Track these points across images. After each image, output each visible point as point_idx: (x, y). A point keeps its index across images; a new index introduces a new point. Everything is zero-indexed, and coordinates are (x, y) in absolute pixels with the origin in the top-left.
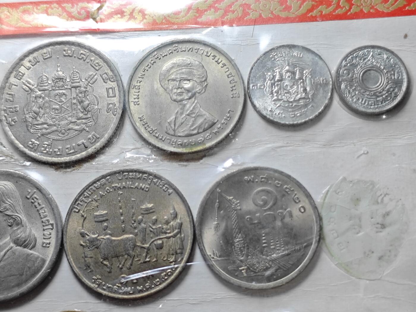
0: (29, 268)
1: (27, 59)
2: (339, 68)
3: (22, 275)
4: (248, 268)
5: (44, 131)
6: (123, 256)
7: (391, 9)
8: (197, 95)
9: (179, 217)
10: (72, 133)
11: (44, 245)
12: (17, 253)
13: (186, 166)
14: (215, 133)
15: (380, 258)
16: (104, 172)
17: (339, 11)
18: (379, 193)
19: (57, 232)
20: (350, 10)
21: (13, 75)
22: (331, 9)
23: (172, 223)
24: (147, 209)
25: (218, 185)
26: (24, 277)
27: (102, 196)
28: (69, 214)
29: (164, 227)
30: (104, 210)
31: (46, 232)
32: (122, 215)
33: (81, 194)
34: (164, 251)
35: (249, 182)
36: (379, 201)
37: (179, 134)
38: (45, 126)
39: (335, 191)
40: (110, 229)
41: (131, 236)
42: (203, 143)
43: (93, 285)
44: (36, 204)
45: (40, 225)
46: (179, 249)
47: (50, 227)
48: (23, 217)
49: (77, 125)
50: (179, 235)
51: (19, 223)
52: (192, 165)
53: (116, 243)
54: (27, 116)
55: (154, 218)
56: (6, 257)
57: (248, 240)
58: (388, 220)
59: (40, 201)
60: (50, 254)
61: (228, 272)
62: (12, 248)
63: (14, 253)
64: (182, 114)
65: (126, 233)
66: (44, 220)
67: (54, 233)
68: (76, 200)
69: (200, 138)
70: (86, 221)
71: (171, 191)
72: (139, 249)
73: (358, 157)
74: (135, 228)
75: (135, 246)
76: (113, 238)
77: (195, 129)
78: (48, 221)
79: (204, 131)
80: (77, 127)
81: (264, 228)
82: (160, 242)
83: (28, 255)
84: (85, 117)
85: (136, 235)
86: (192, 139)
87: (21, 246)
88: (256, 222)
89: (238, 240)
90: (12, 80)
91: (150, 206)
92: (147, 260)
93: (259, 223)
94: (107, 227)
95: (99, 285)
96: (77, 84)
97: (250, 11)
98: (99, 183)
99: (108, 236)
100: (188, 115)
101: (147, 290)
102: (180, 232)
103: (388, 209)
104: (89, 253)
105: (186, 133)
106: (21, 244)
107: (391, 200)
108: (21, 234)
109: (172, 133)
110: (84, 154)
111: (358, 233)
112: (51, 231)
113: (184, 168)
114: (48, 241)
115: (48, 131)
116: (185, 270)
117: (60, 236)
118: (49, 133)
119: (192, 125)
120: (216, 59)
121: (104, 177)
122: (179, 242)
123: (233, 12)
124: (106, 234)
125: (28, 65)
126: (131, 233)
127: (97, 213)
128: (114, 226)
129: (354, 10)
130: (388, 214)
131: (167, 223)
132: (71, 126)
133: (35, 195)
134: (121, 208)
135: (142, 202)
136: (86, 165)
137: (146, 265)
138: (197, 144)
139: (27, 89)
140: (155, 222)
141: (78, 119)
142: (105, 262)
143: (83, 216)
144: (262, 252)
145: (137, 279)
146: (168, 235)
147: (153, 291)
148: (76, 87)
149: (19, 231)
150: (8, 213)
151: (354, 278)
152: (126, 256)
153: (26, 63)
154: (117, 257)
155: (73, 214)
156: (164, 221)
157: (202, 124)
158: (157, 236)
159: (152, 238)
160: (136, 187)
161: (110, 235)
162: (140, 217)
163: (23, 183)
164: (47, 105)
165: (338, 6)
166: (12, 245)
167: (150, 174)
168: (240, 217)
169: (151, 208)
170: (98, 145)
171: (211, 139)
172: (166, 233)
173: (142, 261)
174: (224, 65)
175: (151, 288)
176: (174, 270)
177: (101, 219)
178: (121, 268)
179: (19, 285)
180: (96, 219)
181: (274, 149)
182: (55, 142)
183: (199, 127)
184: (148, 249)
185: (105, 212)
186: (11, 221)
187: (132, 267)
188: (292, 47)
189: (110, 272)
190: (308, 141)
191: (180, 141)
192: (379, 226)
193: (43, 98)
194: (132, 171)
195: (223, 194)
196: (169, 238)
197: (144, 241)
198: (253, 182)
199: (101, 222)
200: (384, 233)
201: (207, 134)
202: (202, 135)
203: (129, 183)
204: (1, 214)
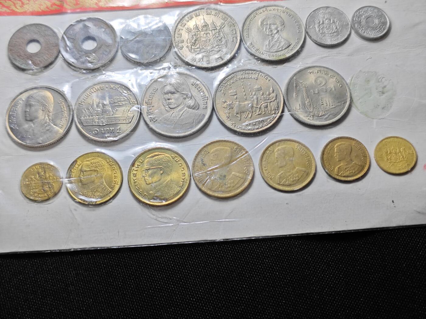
0: (197, 119)
1: (186, 17)
2: (353, 17)
3: (193, 123)
6: (246, 112)
8: (280, 31)
11: (204, 108)
12: (189, 113)
13: (276, 67)
14: (291, 50)
15: (383, 108)
18: (379, 77)
19: (210, 101)
21: (180, 24)
23: (271, 95)
25: (295, 75)
27: (232, 83)
28: (216, 92)
30: (234, 89)
31: (204, 101)
32: (244, 91)
33: (221, 82)
35: (310, 73)
36: (380, 81)
37: (271, 51)
38: (199, 49)
39: (356, 77)
40: (239, 99)
41: (250, 102)
42: (284, 55)
43: (231, 127)
44: (197, 88)
45: (200, 97)
46: (277, 107)
47: (206, 98)
48: (190, 94)
49: (216, 48)
50: (276, 101)
51: (189, 98)
52: (280, 67)
53: (242, 105)
54: (189, 45)
56: (183, 114)
57: (313, 102)
58: (386, 89)
59: (199, 86)
64: (272, 41)
65: (247, 101)
66: (202, 95)
67: (208, 101)
68: (219, 85)
69: (283, 53)
70: (225, 95)
71: (269, 78)
73: (367, 60)
74: (252, 98)
75: (252, 107)
76: (240, 103)
77: (280, 48)
79: (285, 49)
80: (216, 50)
81: (321, 95)
83: (195, 113)
84: (220, 44)
85: (252, 101)
87: (191, 108)
88: (317, 92)
89: (307, 102)
90: (179, 27)
95: (235, 126)
96: (215, 28)
98: (230, 77)
99: (237, 103)
100: (276, 42)
102: (276, 99)
103: (385, 84)
104: (228, 111)
105: (275, 50)
107: (386, 80)
109: (268, 50)
110: (221, 62)
111: (370, 97)
114: (205, 105)
116: (281, 117)
117: (212, 103)
118: (202, 53)
119: (278, 46)
120: (288, 14)
121: (233, 73)
122: (276, 103)
124: (236, 101)
125: (187, 19)
128: (240, 97)
130: (385, 87)
131: (269, 95)
132: (212, 49)
133: (196, 83)
138: (281, 55)
141: (217, 45)
142: (238, 115)
143: (223, 93)
145: (255, 122)
147: (264, 128)
148: (214, 30)
150: (183, 92)
151: (370, 119)
152: (248, 112)
154: (243, 112)
155: (218, 92)
156: (267, 94)
157: (283, 45)
159: (261, 102)
160: (251, 78)
162: (254, 93)
163: (190, 77)
166: (186, 108)
167: (258, 71)
168: (308, 91)
170: (229, 58)
171: (289, 53)
172: (269, 100)
173: (257, 114)
175: (262, 127)
176: (274, 118)
178: (246, 118)
181: (322, 58)
183: (282, 47)
187: (252, 117)
188: (327, 7)
189: (240, 120)
190: (340, 53)
192: (381, 93)
193: (197, 36)
194: (248, 70)
195: (298, 80)
197: (257, 104)
198: (313, 73)
199: (233, 95)
200: (384, 96)
201: (287, 50)
202: (283, 51)
203: (246, 76)
204: (179, 93)
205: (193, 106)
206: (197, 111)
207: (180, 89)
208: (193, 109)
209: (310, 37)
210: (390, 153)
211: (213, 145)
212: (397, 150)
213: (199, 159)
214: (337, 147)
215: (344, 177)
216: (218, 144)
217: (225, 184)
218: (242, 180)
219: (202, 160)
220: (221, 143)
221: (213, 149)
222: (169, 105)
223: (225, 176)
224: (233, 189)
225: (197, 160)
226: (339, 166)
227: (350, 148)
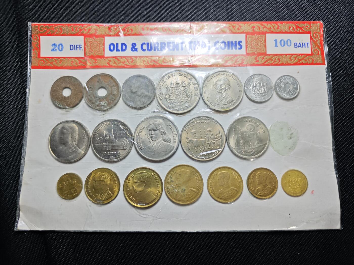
0: (169, 149)
1: (166, 76)
2: (276, 82)
3: (166, 152)
4: (245, 151)
5: (173, 102)
6: (201, 146)
7: (293, 63)
8: (227, 90)
9: (221, 133)
10: (183, 103)
12: (164, 144)
14: (233, 104)
15: (290, 149)
16: (195, 117)
17: (275, 63)
18: (289, 127)
19: (178, 137)
20: (279, 63)
21: (161, 82)
22: (272, 62)
23: (218, 135)
24: (209, 130)
25: (235, 122)
26: (167, 152)
27: (193, 125)
28: (182, 131)
29: (216, 136)
30: (194, 130)
31: (174, 137)
32: (200, 132)
33: (186, 124)
34: (216, 144)
35: (245, 121)
36: (289, 129)
37: (221, 104)
38: (173, 100)
39: (274, 125)
40: (197, 137)
41: (204, 139)
42: (229, 107)
43: (190, 156)
44: (171, 127)
45: (172, 135)
46: (221, 144)
47: (176, 135)
48: (166, 132)
49: (184, 100)
50: (221, 140)
51: (165, 134)
52: (224, 115)
53: (199, 141)
54: (167, 96)
55: (212, 133)
56: (161, 145)
57: (245, 142)
58: (293, 136)
59: (172, 126)
60: (176, 145)
61: (238, 152)
62: (162, 142)
63: (163, 144)
64: (221, 97)
65: (202, 138)
66: (173, 133)
67: (177, 137)
68: (185, 126)
69: (228, 106)
70: (188, 134)
71: (218, 124)
72: (207, 144)
74: (205, 136)
75: (205, 143)
76: (198, 140)
77: (226, 102)
78: (175, 133)
79: (229, 103)
80: (184, 101)
81: (250, 137)
82: (214, 142)
83: (168, 145)
84: (187, 97)
85: (206, 139)
86: (225, 106)
87: (166, 142)
89: (241, 142)
91: (211, 129)
92: (210, 147)
93: (249, 136)
94: (195, 136)
95: (193, 156)
96: (184, 86)
97: (244, 62)
98: (192, 121)
99: (196, 139)
100: (224, 97)
101: (210, 158)
102: (221, 138)
103: (293, 132)
104: (189, 145)
105: (223, 104)
106: (166, 141)
107: (293, 129)
108: (166, 137)
109: (218, 104)
110: (187, 110)
111: (282, 140)
112: (176, 137)
113: (222, 116)
114: (175, 140)
115: (175, 102)
117: (179, 139)
118: (175, 103)
119: (225, 101)
120: (233, 78)
121: (194, 119)
122: (221, 142)
123: (238, 61)
124: (195, 138)
125: (167, 78)
126: (204, 138)
127: (192, 131)
128: (198, 136)
129: (280, 63)
130: (292, 134)
131: (217, 135)
132: (182, 101)
133: (170, 124)
134: (200, 129)
135: (208, 128)
136: (187, 114)
137: (209, 149)
138: (227, 108)
139: (166, 87)
140: (212, 135)
141: (185, 98)
142: (195, 148)
143: (187, 132)
144: (250, 146)
145: (206, 154)
146: (217, 139)
147: (212, 158)
148: (184, 87)
149: (165, 137)
150: (161, 130)
151: (280, 155)
152: (202, 146)
153: (166, 77)
154: (199, 146)
155: (184, 131)
156: (215, 134)
157: (229, 101)
158: (213, 139)
159: (211, 140)
160: (205, 123)
161: (197, 139)
162: (207, 133)
163: (166, 120)
164: (173, 93)
165: (275, 61)
166: (163, 141)
167: (210, 118)
168: (242, 134)
169: (211, 130)
170: (192, 107)
171: (232, 106)
172: (216, 139)
173: (208, 148)
174: (236, 80)
175: (211, 157)
176: (219, 151)
177: (193, 133)
178: (201, 150)
179: (165, 155)
180: (192, 133)
181: (253, 110)
182: (177, 106)
183: (228, 102)
184: (210, 144)
185: (195, 131)
186: (162, 133)
187: (205, 150)
188: (260, 74)
189: (197, 151)
191: (220, 106)
192: (289, 138)
193: (172, 90)
194: (204, 117)
195: (236, 126)
196: (217, 140)
197: (208, 141)
198: (246, 121)
199: (193, 134)
200: (291, 140)
201: (230, 104)
202: (228, 105)
203: (203, 121)
204: (158, 130)
205: (167, 140)
206: (169, 144)
207: (159, 127)
208: (167, 142)
209: (247, 95)
210: (292, 181)
211: (178, 168)
212: (296, 179)
213: (169, 177)
214: (258, 175)
215: (261, 196)
216: (181, 167)
217: (185, 196)
218: (196, 194)
219: (171, 178)
220: (183, 167)
221: (178, 171)
222: (152, 139)
223: (185, 190)
224: (189, 199)
225: (168, 178)
226: (258, 188)
227: (266, 176)
